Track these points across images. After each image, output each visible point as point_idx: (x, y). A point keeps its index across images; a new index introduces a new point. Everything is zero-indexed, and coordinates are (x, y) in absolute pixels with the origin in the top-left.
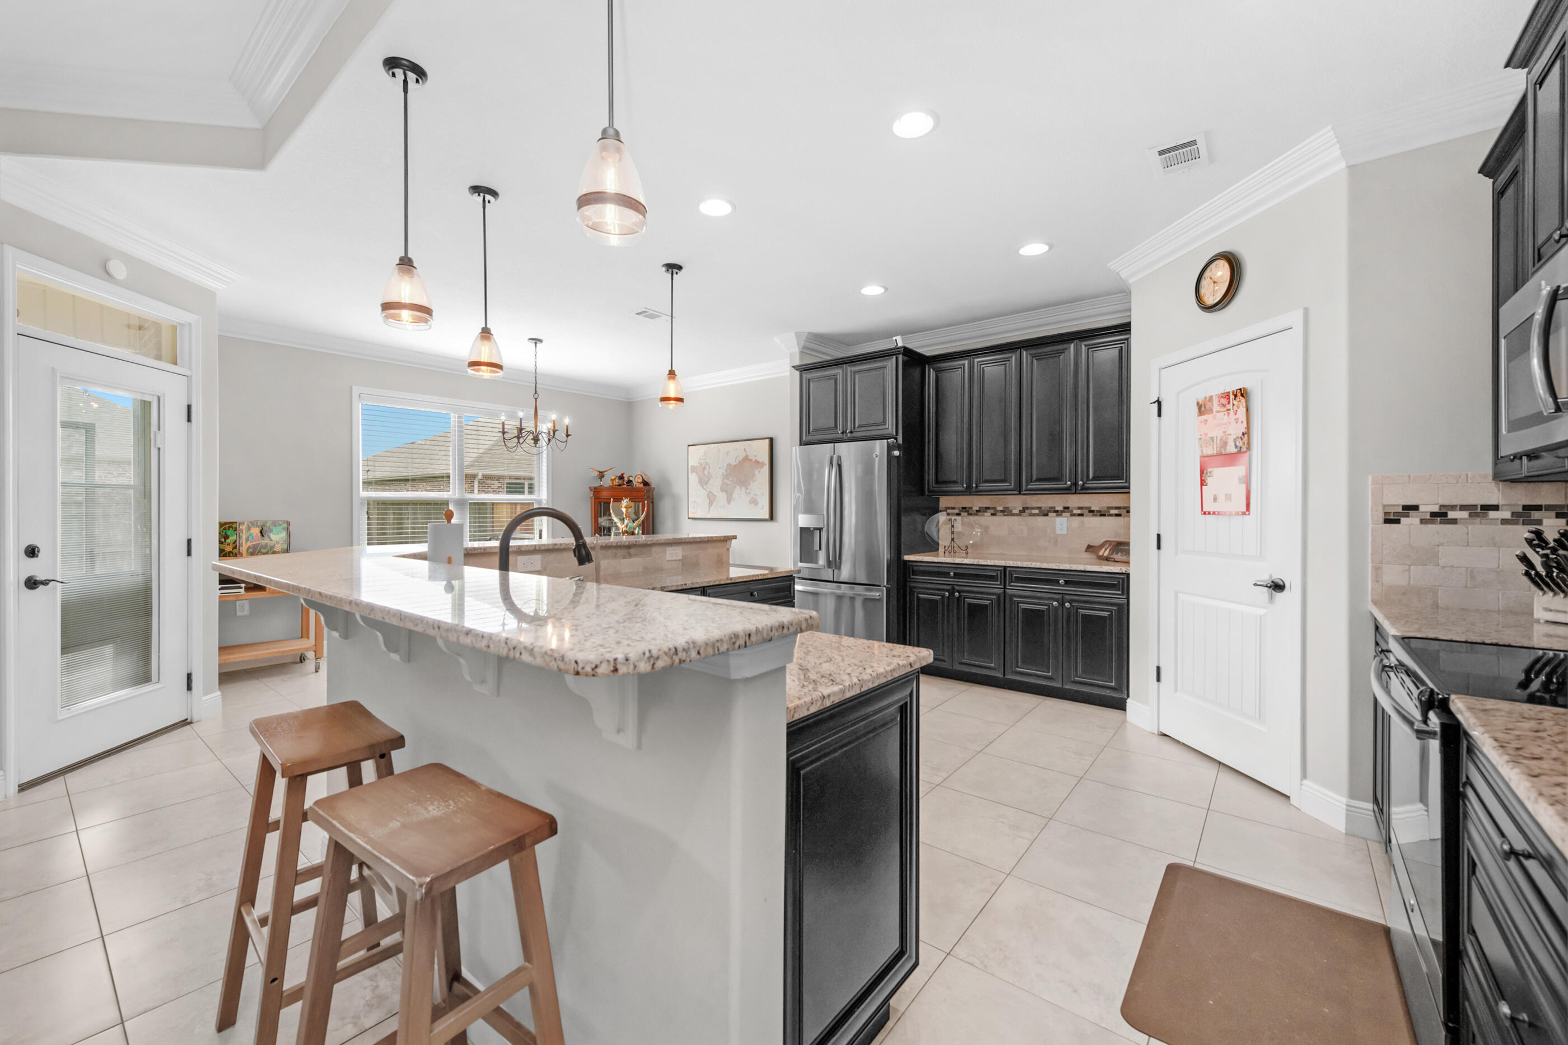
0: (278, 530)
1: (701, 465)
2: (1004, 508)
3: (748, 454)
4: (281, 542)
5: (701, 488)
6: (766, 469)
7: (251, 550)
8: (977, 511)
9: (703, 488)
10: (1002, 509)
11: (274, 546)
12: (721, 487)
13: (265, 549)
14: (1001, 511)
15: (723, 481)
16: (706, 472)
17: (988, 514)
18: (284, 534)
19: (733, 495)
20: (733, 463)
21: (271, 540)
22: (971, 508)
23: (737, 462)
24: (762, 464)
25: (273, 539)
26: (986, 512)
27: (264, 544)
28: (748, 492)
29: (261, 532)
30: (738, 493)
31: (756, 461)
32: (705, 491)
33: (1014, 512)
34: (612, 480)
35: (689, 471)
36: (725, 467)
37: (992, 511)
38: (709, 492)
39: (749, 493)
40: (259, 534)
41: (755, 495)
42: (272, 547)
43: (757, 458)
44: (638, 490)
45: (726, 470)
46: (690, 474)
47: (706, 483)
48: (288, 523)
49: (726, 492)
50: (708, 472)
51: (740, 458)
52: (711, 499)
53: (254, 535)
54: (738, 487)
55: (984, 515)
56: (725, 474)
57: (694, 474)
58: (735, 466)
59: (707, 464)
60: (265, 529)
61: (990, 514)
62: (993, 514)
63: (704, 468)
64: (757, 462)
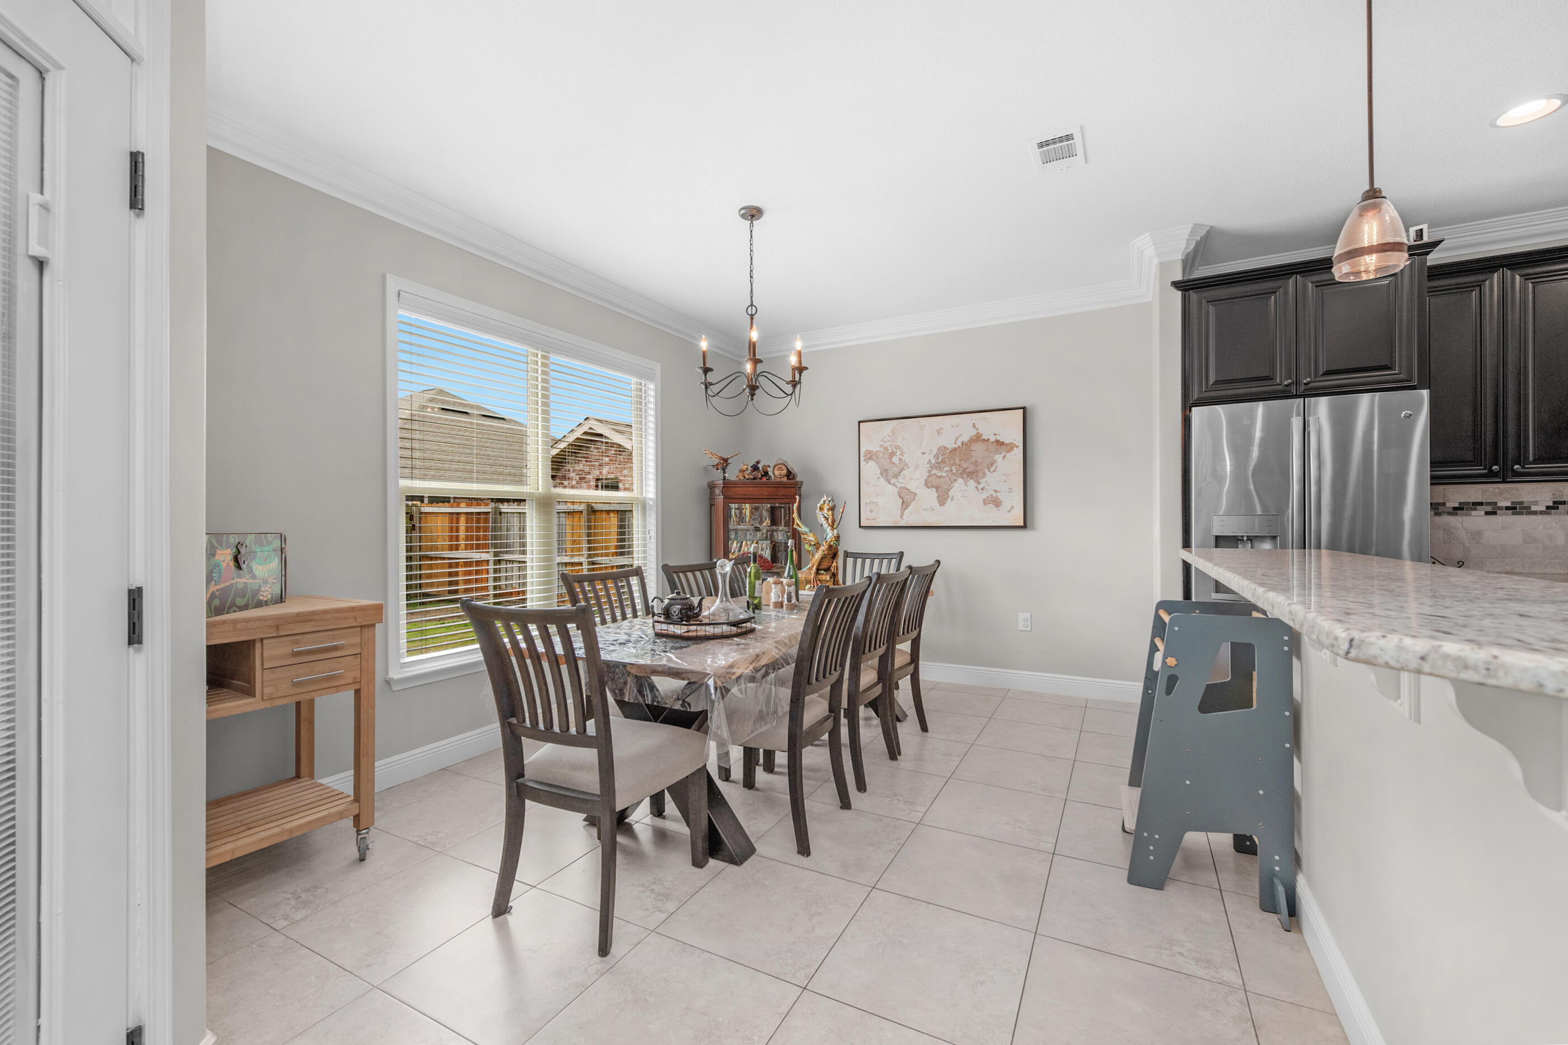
0: (265, 554)
1: (886, 449)
2: (1513, 503)
3: (980, 431)
4: (270, 580)
5: (886, 483)
6: (1018, 452)
7: (216, 602)
8: (1455, 509)
9: (889, 483)
10: (1509, 504)
11: (259, 590)
12: (926, 481)
13: (244, 597)
14: (1507, 508)
15: (929, 472)
16: (895, 460)
17: (1480, 512)
18: (275, 563)
19: (951, 493)
20: (951, 446)
21: (254, 577)
22: (1444, 504)
23: (959, 444)
24: (1010, 447)
25: (257, 573)
26: (1475, 510)
27: (240, 586)
28: (980, 487)
29: (236, 559)
30: (960, 488)
31: (997, 441)
32: (893, 487)
33: (1534, 508)
34: (742, 471)
35: (862, 458)
36: (935, 451)
37: (1489, 509)
38: (902, 488)
39: (983, 489)
40: (232, 564)
41: (996, 491)
42: (256, 592)
43: (998, 438)
44: (778, 485)
45: (936, 457)
46: (863, 463)
47: (896, 476)
48: (283, 539)
49: (937, 488)
50: (900, 459)
51: (966, 438)
52: (906, 498)
53: (224, 564)
54: (960, 480)
55: (1470, 515)
56: (933, 461)
57: (872, 463)
58: (954, 449)
59: (897, 447)
60: (243, 551)
61: (1483, 513)
62: (1487, 513)
63: (893, 454)
64: (1000, 443)
